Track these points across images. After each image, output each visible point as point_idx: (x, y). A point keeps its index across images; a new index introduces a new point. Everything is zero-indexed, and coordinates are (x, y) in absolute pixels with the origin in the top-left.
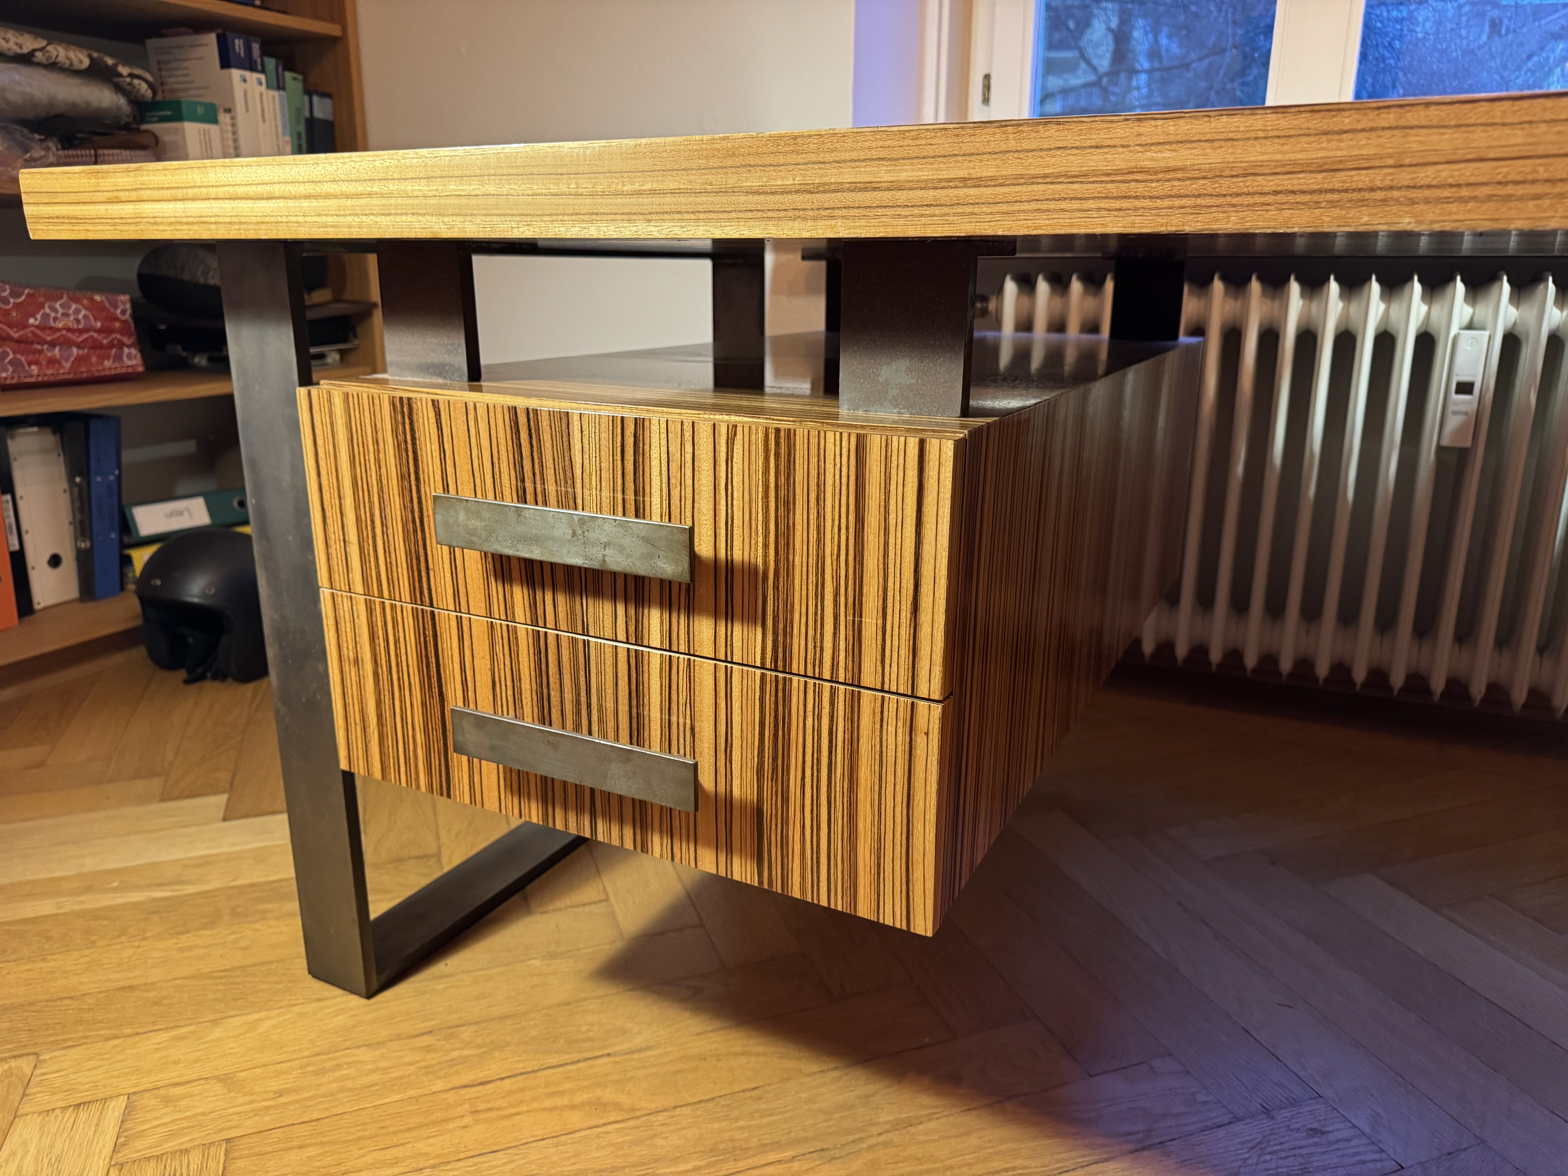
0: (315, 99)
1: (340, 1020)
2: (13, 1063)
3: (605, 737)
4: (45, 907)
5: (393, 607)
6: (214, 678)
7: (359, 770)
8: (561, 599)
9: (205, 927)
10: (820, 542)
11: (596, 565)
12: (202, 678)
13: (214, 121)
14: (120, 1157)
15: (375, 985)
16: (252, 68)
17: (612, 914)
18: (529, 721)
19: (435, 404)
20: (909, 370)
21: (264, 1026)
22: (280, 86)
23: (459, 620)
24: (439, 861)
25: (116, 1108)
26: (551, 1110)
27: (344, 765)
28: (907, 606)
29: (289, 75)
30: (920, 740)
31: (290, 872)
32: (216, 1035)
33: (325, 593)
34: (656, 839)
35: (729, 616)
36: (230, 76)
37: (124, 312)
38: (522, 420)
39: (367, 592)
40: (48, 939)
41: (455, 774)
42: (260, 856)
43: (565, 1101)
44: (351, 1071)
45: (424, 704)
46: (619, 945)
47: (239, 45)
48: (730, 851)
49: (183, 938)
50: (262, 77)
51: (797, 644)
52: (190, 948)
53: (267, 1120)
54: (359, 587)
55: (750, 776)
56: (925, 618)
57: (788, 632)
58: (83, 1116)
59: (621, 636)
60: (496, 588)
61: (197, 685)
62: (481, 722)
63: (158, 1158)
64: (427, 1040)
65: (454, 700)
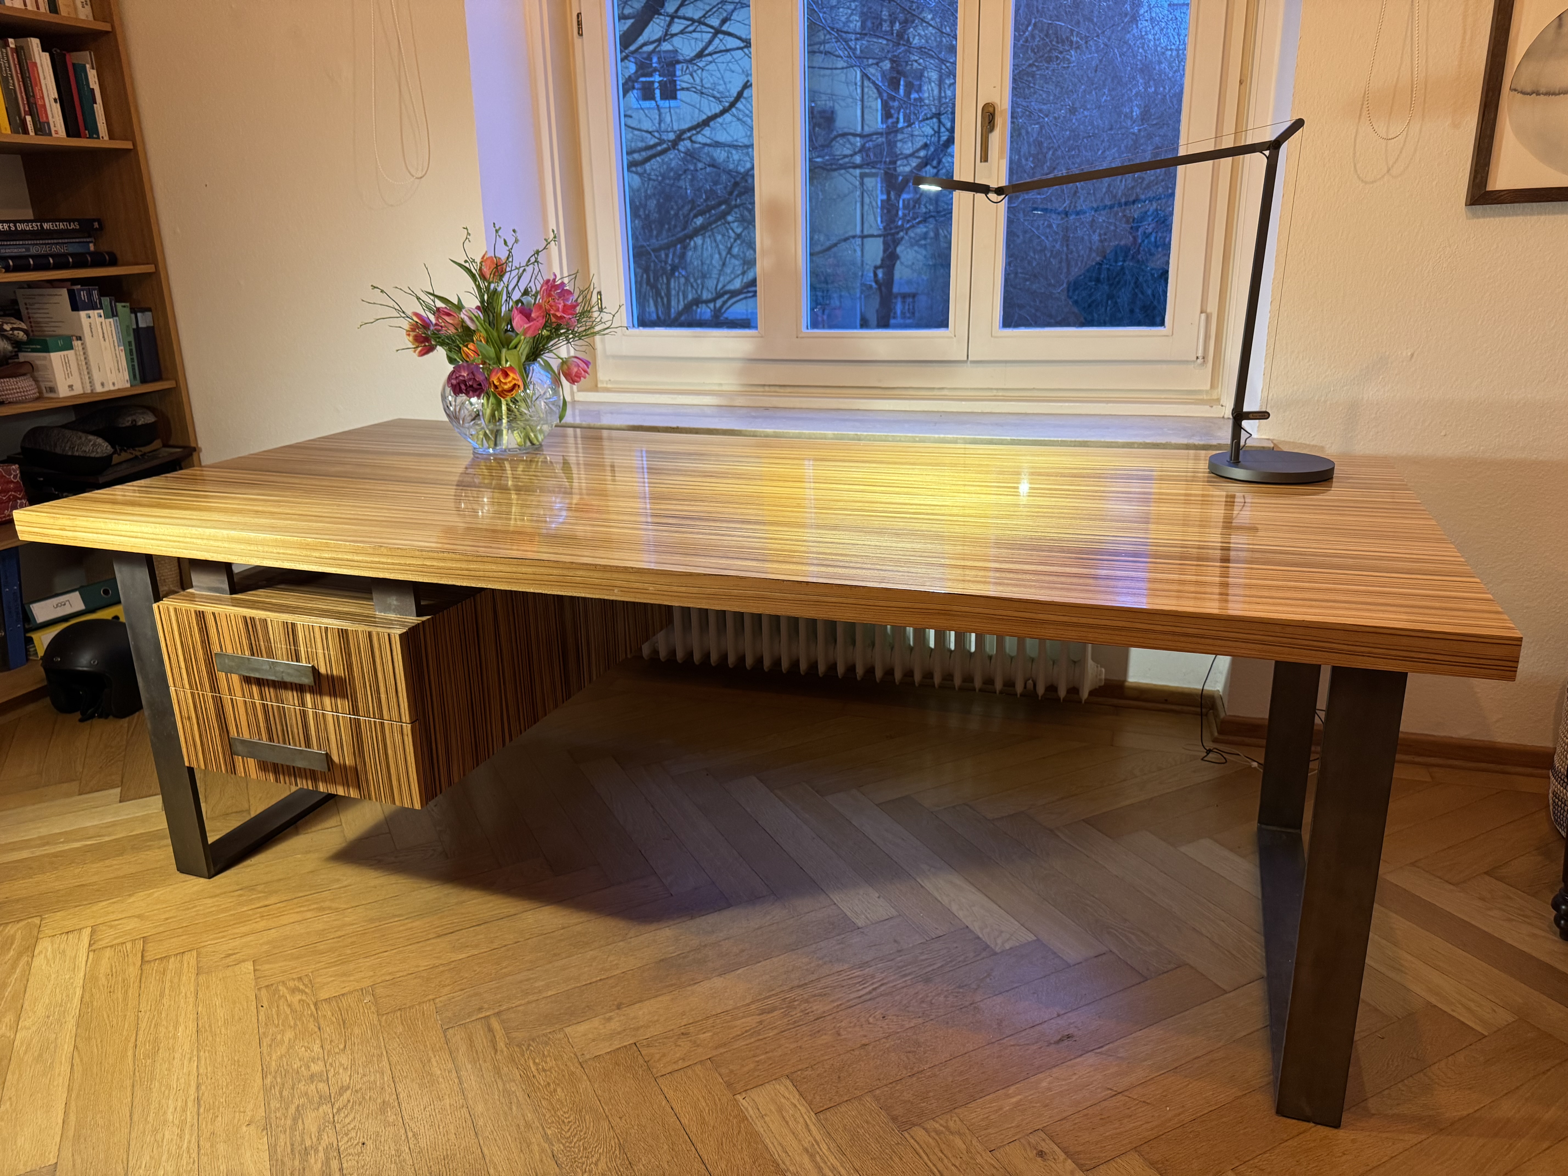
0: (139, 315)
1: (195, 888)
2: (30, 920)
3: (295, 745)
4: (25, 854)
5: (203, 695)
6: (100, 717)
7: (194, 765)
8: (272, 690)
9: (118, 856)
10: (362, 667)
11: (279, 679)
12: (92, 717)
13: (71, 347)
14: (93, 948)
15: (213, 872)
16: (94, 308)
17: (343, 831)
18: (265, 741)
19: (214, 614)
20: (397, 600)
21: (156, 895)
22: (114, 314)
23: (232, 699)
24: (249, 814)
25: (86, 933)
26: (297, 912)
27: (187, 764)
28: (394, 691)
29: (119, 305)
30: (406, 738)
31: (163, 824)
32: (131, 900)
33: (172, 689)
34: (321, 784)
35: (335, 696)
36: (79, 316)
37: (15, 477)
38: (249, 621)
39: (191, 687)
40: (31, 868)
41: (237, 764)
42: (144, 819)
43: (305, 909)
44: (201, 908)
45: (220, 735)
46: (344, 845)
47: (83, 295)
48: (348, 786)
49: (107, 861)
50: (101, 311)
51: (360, 705)
52: (111, 866)
53: (161, 929)
54: (187, 686)
55: (352, 757)
56: (400, 695)
57: (356, 701)
58: (71, 936)
59: (297, 704)
60: (245, 686)
61: (89, 722)
62: (243, 742)
63: (111, 946)
64: (240, 892)
65: (233, 733)
